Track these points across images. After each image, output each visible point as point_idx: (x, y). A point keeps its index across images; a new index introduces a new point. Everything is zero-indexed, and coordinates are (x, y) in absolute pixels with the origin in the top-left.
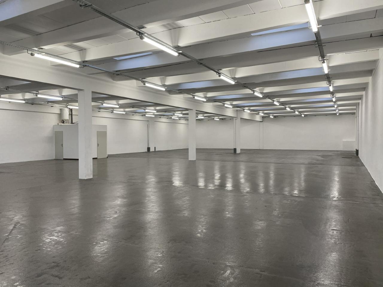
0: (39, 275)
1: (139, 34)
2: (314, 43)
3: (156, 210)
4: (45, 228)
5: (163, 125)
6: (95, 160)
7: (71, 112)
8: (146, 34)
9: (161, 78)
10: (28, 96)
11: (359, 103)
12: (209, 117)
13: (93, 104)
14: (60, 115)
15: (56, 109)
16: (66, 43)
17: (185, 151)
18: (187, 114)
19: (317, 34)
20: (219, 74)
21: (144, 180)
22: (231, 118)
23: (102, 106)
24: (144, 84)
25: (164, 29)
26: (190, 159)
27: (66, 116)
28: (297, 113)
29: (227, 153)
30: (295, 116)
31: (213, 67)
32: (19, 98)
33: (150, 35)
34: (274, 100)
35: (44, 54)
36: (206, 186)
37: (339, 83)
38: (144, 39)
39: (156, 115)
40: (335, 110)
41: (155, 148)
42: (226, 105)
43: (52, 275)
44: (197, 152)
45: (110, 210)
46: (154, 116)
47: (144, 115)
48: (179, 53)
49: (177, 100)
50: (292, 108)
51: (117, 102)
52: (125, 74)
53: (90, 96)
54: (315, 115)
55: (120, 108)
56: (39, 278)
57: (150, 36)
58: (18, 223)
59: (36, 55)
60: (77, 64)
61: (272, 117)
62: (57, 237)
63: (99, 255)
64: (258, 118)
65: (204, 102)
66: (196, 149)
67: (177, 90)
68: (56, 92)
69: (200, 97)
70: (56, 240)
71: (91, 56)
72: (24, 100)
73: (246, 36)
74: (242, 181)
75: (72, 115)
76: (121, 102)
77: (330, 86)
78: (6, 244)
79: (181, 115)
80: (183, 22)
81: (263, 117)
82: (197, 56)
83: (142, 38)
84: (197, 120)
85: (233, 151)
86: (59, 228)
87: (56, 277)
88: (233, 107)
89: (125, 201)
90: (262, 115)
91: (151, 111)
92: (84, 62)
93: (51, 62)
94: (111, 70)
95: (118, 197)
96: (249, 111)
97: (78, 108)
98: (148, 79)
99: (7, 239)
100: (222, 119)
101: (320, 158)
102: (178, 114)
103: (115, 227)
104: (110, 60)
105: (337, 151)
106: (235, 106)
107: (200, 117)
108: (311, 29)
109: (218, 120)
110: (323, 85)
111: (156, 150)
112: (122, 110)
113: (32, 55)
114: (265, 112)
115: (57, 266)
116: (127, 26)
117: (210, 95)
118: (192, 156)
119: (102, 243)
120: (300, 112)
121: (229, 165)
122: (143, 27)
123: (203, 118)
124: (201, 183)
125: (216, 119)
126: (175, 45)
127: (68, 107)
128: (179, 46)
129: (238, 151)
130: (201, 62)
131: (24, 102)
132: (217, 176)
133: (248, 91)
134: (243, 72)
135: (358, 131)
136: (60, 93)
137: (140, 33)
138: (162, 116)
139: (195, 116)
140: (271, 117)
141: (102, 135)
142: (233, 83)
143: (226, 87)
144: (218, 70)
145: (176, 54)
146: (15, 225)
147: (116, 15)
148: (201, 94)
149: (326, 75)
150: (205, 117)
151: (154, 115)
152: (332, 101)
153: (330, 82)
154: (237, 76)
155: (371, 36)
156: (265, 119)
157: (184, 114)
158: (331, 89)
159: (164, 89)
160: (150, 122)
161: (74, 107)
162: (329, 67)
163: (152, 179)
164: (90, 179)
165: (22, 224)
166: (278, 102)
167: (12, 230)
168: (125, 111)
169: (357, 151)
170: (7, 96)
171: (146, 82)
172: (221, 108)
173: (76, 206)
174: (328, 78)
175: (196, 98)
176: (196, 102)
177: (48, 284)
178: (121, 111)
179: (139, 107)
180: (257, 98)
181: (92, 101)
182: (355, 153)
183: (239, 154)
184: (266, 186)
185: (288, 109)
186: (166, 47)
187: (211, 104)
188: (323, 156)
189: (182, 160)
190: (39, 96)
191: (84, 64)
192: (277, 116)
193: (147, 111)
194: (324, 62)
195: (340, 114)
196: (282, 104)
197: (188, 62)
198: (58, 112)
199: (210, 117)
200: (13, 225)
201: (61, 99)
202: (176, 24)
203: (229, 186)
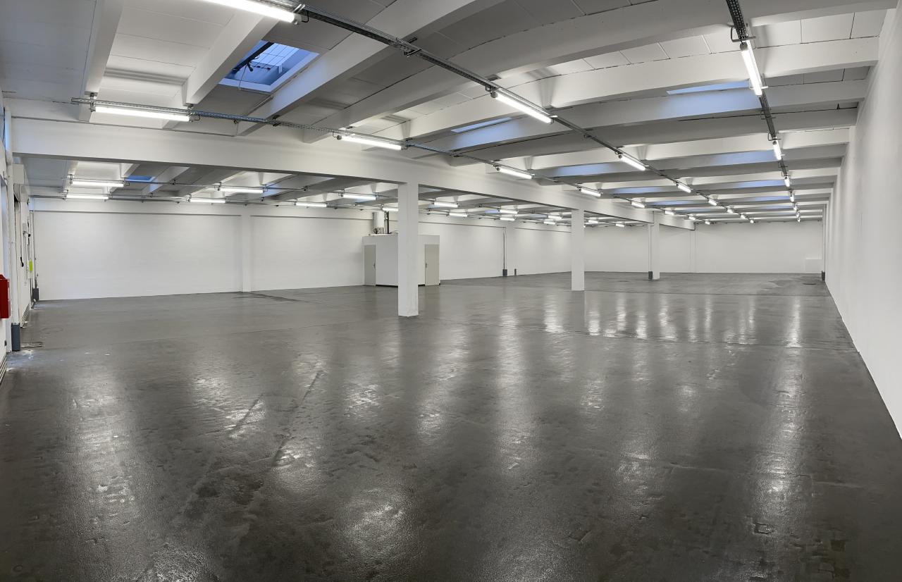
0: (350, 451)
1: (489, 89)
2: (759, 113)
3: (515, 370)
4: (355, 384)
5: (528, 234)
6: (421, 288)
7: (388, 217)
8: (500, 89)
9: (525, 159)
10: (331, 197)
11: (826, 205)
12: (607, 221)
13: (421, 203)
14: (373, 221)
15: (367, 213)
16: (383, 115)
17: (566, 276)
18: (569, 216)
19: (763, 99)
20: (620, 153)
21: (496, 321)
22: (644, 224)
23: (432, 206)
24: (498, 169)
25: (531, 79)
26: (573, 289)
27: (381, 223)
28: (743, 217)
29: (637, 280)
30: (741, 222)
31: (609, 142)
32: (318, 201)
33: (506, 90)
34: (710, 196)
35: (354, 134)
36: (601, 332)
37: (798, 174)
38: (497, 96)
39: (517, 218)
40: (795, 215)
41: (515, 270)
42: (633, 204)
43: (367, 455)
44: (585, 278)
45: (444, 366)
46: (513, 220)
47: (497, 218)
48: (553, 118)
49: (553, 195)
50: (736, 211)
51: (455, 199)
52: (467, 154)
53: (416, 192)
54: (769, 222)
55: (460, 207)
56: (350, 455)
57: (508, 92)
58: (321, 371)
59: (345, 138)
60: (398, 144)
61: (709, 223)
62: (371, 399)
63: (428, 434)
64: (687, 224)
65: (597, 197)
66: (585, 272)
67: (551, 178)
68: (367, 188)
69: (589, 189)
70: (370, 403)
71: (417, 131)
72: (326, 203)
73: (659, 94)
74: (664, 322)
75: (388, 220)
76: (462, 198)
77: (786, 178)
78: (308, 399)
79: (560, 219)
80: (558, 68)
81: (695, 223)
82: (583, 124)
83: (493, 95)
84: (587, 226)
85: (648, 276)
86: (373, 387)
87: (371, 457)
88: (646, 207)
89: (465, 354)
90: (694, 219)
91: (509, 212)
92: (407, 140)
93: (363, 145)
94: (446, 150)
95: (456, 347)
96: (672, 214)
97: (397, 210)
98: (504, 161)
99: (308, 392)
100: (630, 225)
101: (775, 286)
102: (554, 217)
103: (452, 393)
104: (445, 134)
105: (798, 274)
106: (649, 205)
107: (592, 221)
108: (753, 91)
109: (623, 226)
110: (776, 177)
111: (517, 274)
112: (463, 210)
113: (339, 138)
114: (698, 215)
115: (372, 442)
116: (472, 77)
117: (607, 186)
118: (578, 283)
119: (433, 416)
120: (747, 216)
121: (641, 299)
122: (496, 78)
123: (596, 222)
124: (594, 328)
125: (619, 224)
126: (547, 105)
127: (384, 209)
128: (552, 108)
129: (656, 276)
130: (589, 133)
131: (325, 206)
132: (622, 316)
133: (668, 183)
134: (658, 152)
135: (825, 244)
136: (373, 189)
137: (490, 87)
138: (527, 219)
139: (584, 220)
140: (706, 223)
141: (432, 250)
142: (642, 168)
143: (632, 175)
144: (617, 148)
145: (548, 120)
146: (318, 374)
147: (456, 61)
148: (592, 185)
149: (779, 162)
150: (601, 221)
151: (514, 217)
152: (789, 201)
153: (785, 173)
154: (649, 158)
155: (838, 108)
156: (698, 226)
157: (564, 217)
158: (787, 183)
159: (529, 177)
160: (508, 229)
161: (392, 208)
162: (783, 151)
163: (509, 321)
164: (414, 317)
165: (326, 374)
166: (716, 200)
167: (315, 380)
168: (467, 213)
169: (823, 274)
170: (304, 198)
171: (501, 166)
172: (627, 208)
173: (396, 356)
174: (782, 166)
175: (583, 191)
176: (582, 197)
177: (361, 466)
178: (461, 214)
179: (489, 205)
180: (683, 193)
181: (419, 199)
182: (821, 276)
183: (657, 280)
184: (700, 331)
185: (730, 212)
186: (533, 108)
187: (609, 201)
188: (778, 283)
189: (561, 290)
190: (345, 196)
191: (408, 143)
192: (716, 222)
193: (501, 211)
194: (775, 143)
195: (803, 220)
196: (721, 203)
197: (568, 132)
198: (370, 217)
199: (609, 221)
200: (315, 374)
201: (374, 198)
202: (547, 71)
203: (641, 332)
